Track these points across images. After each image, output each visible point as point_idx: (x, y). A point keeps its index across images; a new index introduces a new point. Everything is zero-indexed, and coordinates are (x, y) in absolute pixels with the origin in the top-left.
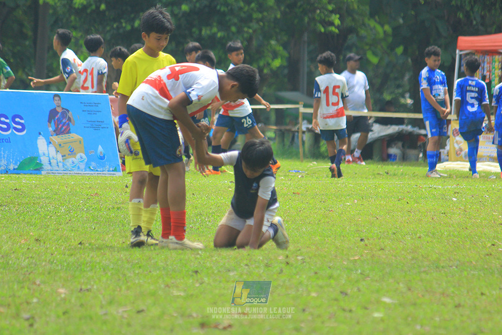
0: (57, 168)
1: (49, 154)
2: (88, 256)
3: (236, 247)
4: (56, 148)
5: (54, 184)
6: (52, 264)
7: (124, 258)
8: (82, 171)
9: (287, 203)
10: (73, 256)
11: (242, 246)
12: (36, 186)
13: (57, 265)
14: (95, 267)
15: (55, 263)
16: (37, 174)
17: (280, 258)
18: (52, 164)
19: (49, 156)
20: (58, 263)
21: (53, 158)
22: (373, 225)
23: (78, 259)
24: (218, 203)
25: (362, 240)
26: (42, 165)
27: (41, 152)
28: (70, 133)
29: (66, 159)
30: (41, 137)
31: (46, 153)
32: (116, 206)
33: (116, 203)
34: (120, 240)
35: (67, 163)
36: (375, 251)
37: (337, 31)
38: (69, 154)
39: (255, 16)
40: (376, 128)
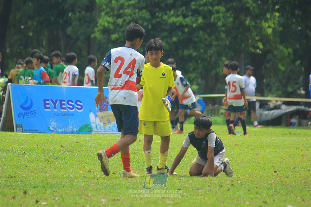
0: (100, 130)
1: (96, 123)
2: (118, 181)
3: (202, 176)
4: (100, 119)
5: (98, 140)
6: (98, 185)
7: (138, 182)
8: (114, 132)
9: (232, 151)
10: (109, 181)
11: (206, 175)
12: (88, 141)
13: (101, 186)
14: (122, 187)
15: (99, 184)
16: (89, 134)
17: (228, 182)
18: (98, 128)
19: (96, 124)
20: (101, 184)
21: (98, 125)
22: (282, 163)
23: (112, 182)
24: (192, 150)
25: (275, 172)
26: (92, 129)
27: (91, 121)
28: (108, 110)
29: (105, 125)
30: (91, 113)
31: (94, 122)
32: (134, 152)
33: (134, 150)
34: (136, 171)
35: (106, 128)
36: (283, 178)
37: (261, 52)
38: (107, 123)
39: (214, 43)
40: (284, 107)
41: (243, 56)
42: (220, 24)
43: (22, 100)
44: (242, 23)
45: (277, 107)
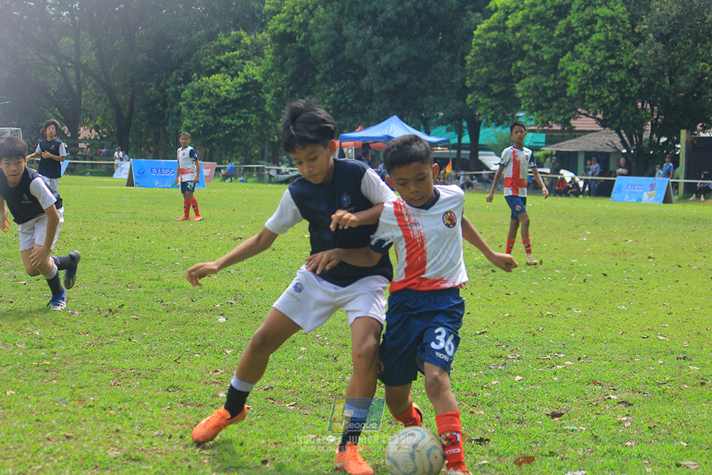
39: (250, 135)
40: (290, 173)
41: (267, 143)
42: (253, 124)
43: (138, 169)
44: (266, 124)
45: (287, 173)
